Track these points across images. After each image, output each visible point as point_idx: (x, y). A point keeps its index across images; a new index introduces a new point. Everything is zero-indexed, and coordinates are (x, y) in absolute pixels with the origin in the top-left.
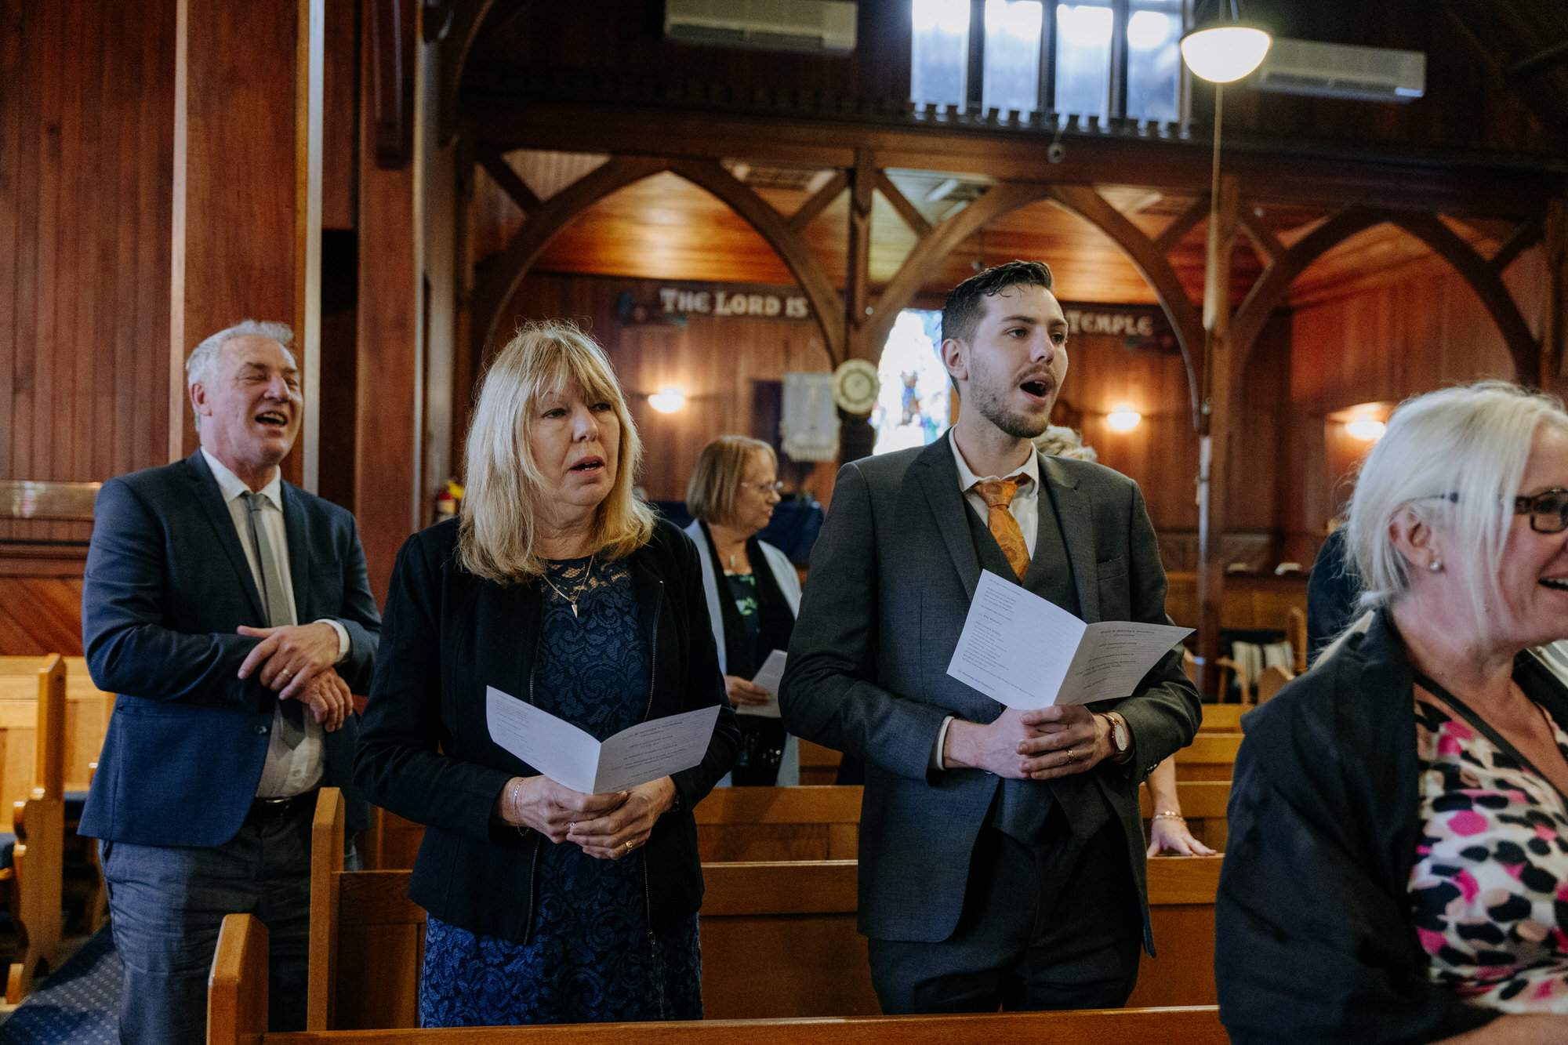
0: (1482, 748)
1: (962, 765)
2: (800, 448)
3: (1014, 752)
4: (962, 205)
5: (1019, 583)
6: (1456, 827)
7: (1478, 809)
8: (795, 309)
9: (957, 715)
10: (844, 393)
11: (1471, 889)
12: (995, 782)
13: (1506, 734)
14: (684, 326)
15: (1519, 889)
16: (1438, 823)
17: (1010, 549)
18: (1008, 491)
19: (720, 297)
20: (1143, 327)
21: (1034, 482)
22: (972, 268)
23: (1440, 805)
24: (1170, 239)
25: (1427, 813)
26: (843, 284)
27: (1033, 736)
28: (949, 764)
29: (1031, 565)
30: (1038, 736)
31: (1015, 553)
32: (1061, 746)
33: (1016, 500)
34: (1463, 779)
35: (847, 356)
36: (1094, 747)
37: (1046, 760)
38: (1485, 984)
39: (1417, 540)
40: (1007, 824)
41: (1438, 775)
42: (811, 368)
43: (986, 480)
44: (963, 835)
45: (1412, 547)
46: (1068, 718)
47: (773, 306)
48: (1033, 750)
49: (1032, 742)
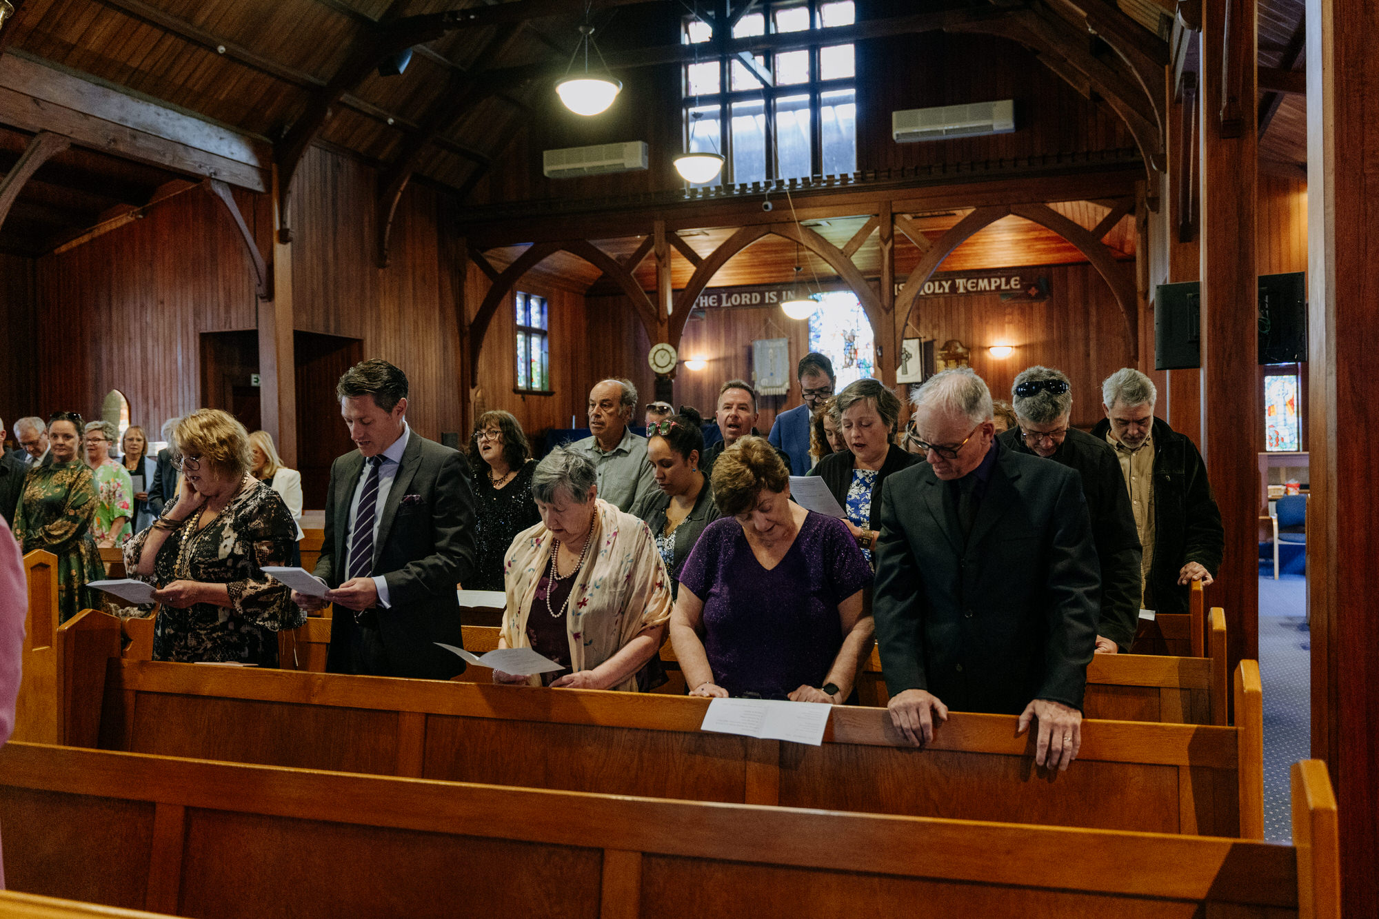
2: (765, 387)
14: (703, 316)
19: (724, 296)
20: (1014, 283)
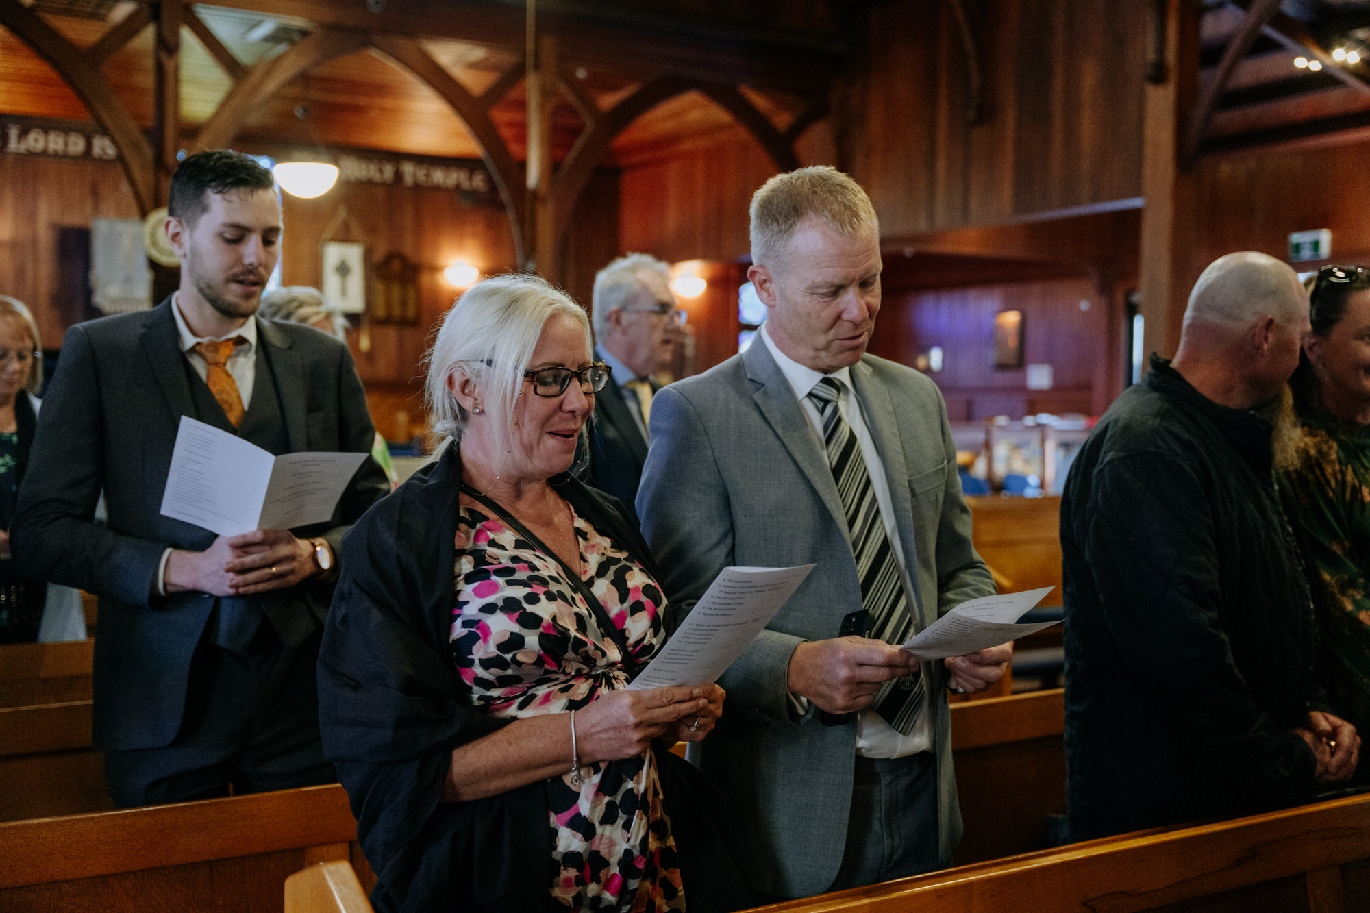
0: (508, 537)
1: (181, 589)
2: (114, 301)
3: (223, 572)
4: (282, 48)
5: (234, 431)
6: (477, 593)
7: (494, 578)
8: (103, 150)
9: (177, 546)
10: (154, 244)
11: (486, 632)
12: (212, 601)
13: (529, 526)
15: (516, 628)
16: (467, 591)
17: (226, 402)
18: (224, 351)
19: (13, 132)
20: (478, 182)
21: (251, 345)
22: (294, 115)
23: (469, 579)
24: (495, 94)
25: (461, 585)
26: (150, 123)
27: (239, 557)
28: (170, 589)
29: (246, 415)
30: (244, 556)
31: (230, 405)
32: (263, 563)
33: (233, 359)
34: (488, 559)
35: (157, 205)
36: (295, 565)
37: (252, 576)
38: (508, 700)
39: (466, 391)
40: (222, 640)
41: (470, 558)
42: (123, 215)
43: (205, 340)
44: (183, 650)
45: (462, 395)
46: (269, 540)
47: (77, 145)
48: (238, 567)
49: (237, 561)
